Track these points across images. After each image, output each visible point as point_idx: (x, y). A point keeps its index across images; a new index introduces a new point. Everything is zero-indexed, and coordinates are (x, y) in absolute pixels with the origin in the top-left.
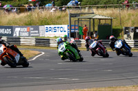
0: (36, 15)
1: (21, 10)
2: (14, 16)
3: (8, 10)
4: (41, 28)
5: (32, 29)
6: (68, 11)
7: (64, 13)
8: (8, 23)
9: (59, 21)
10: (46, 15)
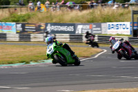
0: (99, 12)
1: (84, 8)
2: (76, 13)
3: (71, 8)
4: (103, 25)
5: (94, 26)
6: (131, 8)
7: (126, 10)
8: (71, 20)
9: (122, 18)
10: (108, 12)
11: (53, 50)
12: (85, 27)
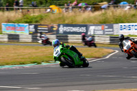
2: (88, 14)
9: (134, 19)
11: (59, 53)
12: (97, 28)
